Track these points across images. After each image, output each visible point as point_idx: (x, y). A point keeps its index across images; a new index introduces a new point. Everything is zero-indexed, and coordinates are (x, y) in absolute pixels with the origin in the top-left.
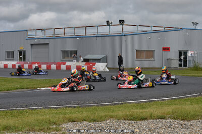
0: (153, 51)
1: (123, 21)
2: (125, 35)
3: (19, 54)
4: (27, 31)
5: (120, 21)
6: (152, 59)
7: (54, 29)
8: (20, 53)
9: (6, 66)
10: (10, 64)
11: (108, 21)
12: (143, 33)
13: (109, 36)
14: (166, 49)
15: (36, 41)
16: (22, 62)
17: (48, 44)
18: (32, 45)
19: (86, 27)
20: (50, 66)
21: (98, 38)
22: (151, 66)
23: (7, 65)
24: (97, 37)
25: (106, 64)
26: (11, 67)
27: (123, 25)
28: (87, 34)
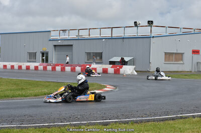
0: (182, 54)
1: (152, 22)
2: (153, 37)
3: (41, 55)
4: (50, 31)
5: (149, 22)
6: (181, 62)
7: (79, 30)
8: (43, 54)
9: (28, 68)
10: (32, 65)
11: (135, 22)
12: (171, 35)
13: (137, 38)
14: (196, 52)
15: (59, 43)
16: (45, 64)
17: (72, 45)
18: (55, 46)
19: (112, 28)
20: (75, 68)
21: (124, 40)
22: (180, 70)
23: (29, 66)
24: (123, 38)
25: (134, 67)
26: (34, 69)
27: (151, 26)
28: (113, 35)
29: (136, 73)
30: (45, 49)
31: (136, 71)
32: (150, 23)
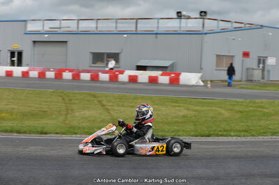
0: (233, 57)
1: (205, 12)
2: (206, 34)
4: (25, 21)
5: (201, 12)
7: (78, 20)
11: (179, 13)
12: (224, 30)
14: (246, 55)
17: (66, 42)
18: (34, 42)
19: (137, 19)
21: (158, 35)
24: (156, 34)
25: (199, 75)
27: (204, 19)
28: (139, 29)
29: (202, 84)
30: (16, 47)
31: (203, 81)
32: (203, 14)
